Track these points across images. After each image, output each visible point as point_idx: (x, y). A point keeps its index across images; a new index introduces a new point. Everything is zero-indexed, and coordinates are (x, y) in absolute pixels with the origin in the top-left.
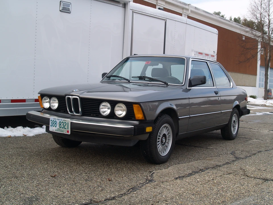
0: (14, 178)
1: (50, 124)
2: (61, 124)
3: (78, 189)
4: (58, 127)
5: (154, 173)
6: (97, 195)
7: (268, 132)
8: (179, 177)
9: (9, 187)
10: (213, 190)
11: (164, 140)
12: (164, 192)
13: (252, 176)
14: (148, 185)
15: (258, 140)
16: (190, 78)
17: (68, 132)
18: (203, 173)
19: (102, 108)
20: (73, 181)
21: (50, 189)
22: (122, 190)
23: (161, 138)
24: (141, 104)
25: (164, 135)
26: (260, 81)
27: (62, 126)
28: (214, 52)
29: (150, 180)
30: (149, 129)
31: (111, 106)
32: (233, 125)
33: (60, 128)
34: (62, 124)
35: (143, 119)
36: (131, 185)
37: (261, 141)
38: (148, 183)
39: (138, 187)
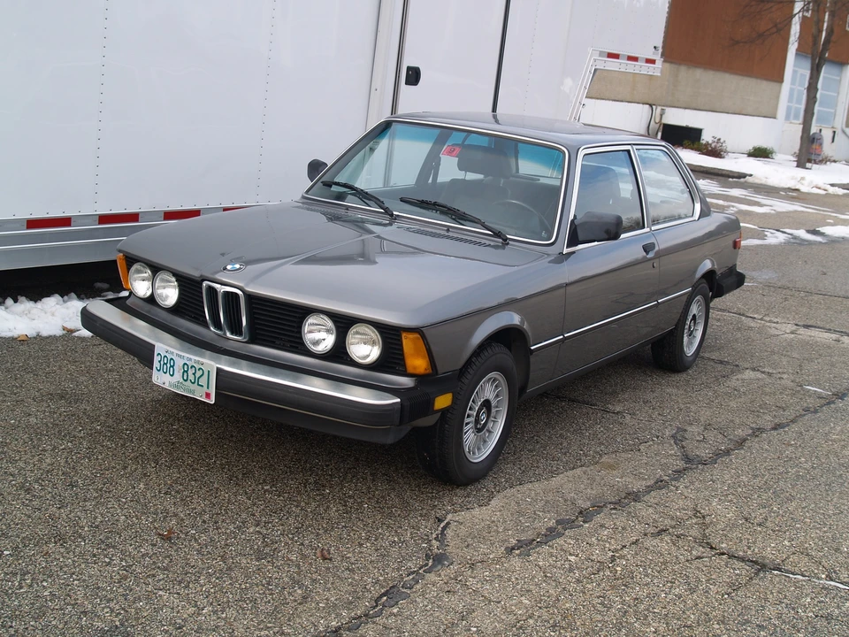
0: (56, 543)
1: (156, 364)
2: (187, 372)
3: (238, 597)
4: (178, 377)
5: (448, 523)
6: (289, 620)
7: (792, 333)
8: (521, 545)
9: (45, 584)
10: (611, 607)
11: (483, 417)
12: (474, 612)
13: (724, 545)
14: (432, 577)
15: (759, 375)
16: (575, 216)
17: (208, 395)
18: (587, 525)
19: (310, 332)
20: (223, 559)
21: (161, 593)
22: (359, 598)
23: (475, 414)
24: (426, 332)
25: (487, 404)
26: (790, 99)
27: (191, 377)
28: (655, 47)
29: (437, 555)
30: (443, 401)
31: (337, 328)
32: (690, 327)
33: (186, 381)
34: (191, 372)
35: (429, 371)
36: (385, 579)
37: (768, 380)
38: (429, 571)
39: (403, 587)
